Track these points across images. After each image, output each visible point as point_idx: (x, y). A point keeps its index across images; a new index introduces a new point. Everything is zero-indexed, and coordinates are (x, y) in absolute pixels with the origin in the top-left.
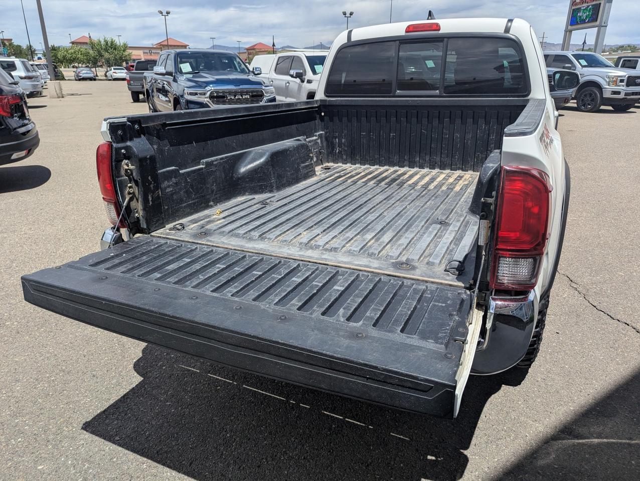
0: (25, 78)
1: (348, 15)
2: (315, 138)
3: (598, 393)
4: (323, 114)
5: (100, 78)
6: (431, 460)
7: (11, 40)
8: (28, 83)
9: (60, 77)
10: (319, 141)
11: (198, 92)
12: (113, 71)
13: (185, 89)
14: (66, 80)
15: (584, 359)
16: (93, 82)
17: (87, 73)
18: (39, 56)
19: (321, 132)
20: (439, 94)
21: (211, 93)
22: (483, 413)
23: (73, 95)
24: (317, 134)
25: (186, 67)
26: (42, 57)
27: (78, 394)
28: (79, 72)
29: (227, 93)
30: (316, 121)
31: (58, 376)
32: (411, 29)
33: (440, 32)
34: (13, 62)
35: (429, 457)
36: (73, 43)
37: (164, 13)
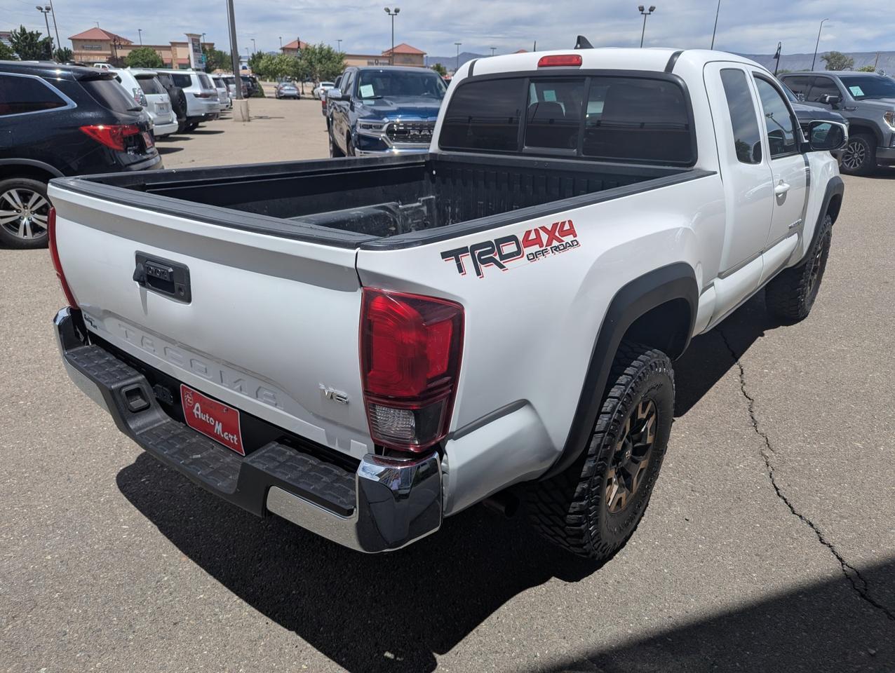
0: (201, 96)
1: (646, 11)
2: (418, 204)
3: (686, 617)
4: (434, 172)
5: (306, 96)
6: (389, 659)
7: (213, 44)
8: (204, 102)
9: (259, 94)
10: (425, 209)
11: (373, 124)
12: (321, 87)
13: (359, 120)
14: (265, 97)
15: (701, 564)
16: (297, 101)
17: (290, 90)
18: (245, 64)
19: (432, 197)
20: (576, 155)
21: (389, 126)
22: (496, 612)
23: (261, 118)
24: (422, 199)
25: (367, 91)
26: (248, 67)
27: (40, 498)
28: (281, 88)
29: (409, 126)
30: (424, 182)
31: (33, 473)
32: (545, 63)
33: (582, 67)
34: (188, 76)
35: (388, 654)
36: (283, 49)
37: (392, 12)
